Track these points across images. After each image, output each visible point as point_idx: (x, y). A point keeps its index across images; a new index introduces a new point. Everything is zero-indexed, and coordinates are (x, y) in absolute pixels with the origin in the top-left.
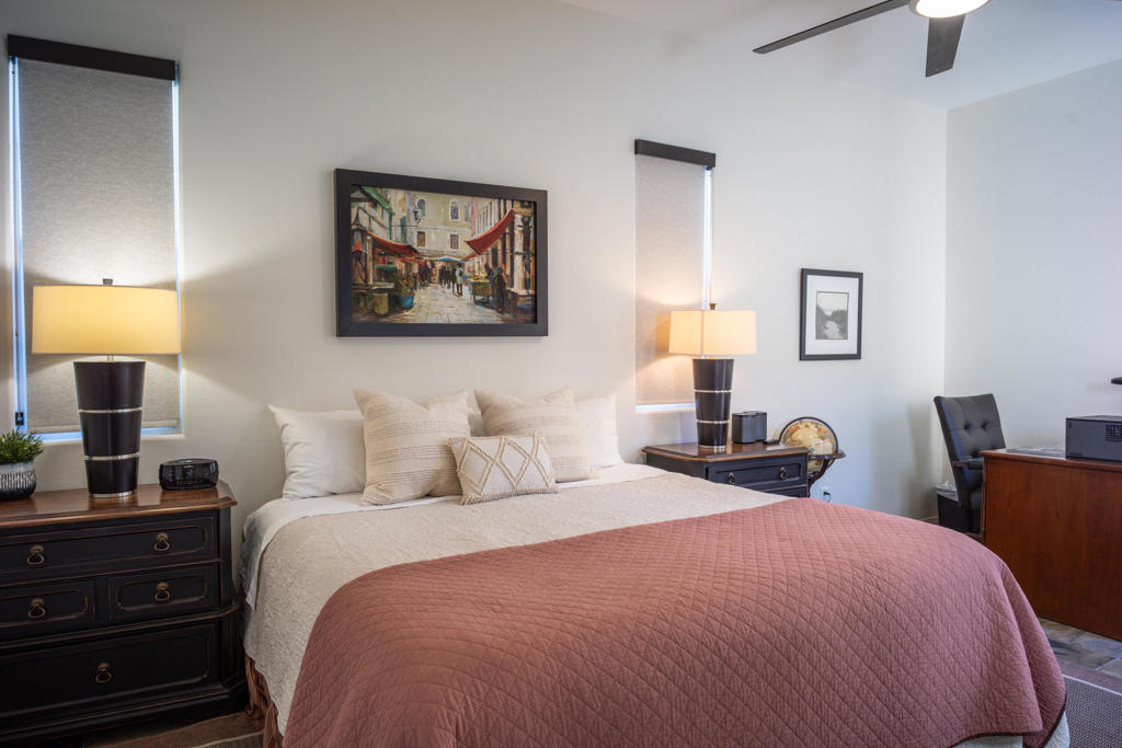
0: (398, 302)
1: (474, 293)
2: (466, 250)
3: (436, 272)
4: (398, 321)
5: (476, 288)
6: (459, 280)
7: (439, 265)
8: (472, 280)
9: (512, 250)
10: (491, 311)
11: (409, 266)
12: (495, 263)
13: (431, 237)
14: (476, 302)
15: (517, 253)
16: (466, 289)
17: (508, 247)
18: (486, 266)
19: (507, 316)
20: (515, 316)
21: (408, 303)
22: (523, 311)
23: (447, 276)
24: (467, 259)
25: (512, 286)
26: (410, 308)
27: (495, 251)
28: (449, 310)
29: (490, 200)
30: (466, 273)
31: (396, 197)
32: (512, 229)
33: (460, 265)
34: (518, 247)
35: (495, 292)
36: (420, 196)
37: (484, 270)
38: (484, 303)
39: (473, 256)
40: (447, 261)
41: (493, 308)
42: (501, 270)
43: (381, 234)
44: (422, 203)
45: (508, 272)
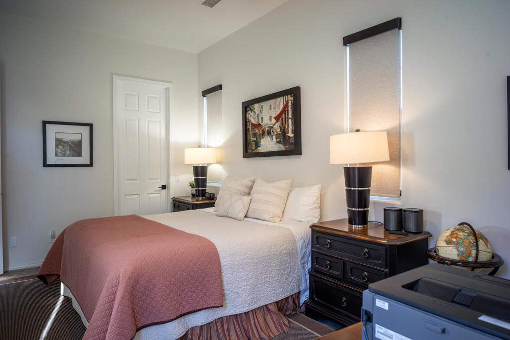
0: (257, 145)
1: (276, 139)
2: (274, 121)
3: (266, 132)
4: (257, 152)
5: (277, 136)
6: (272, 133)
7: (267, 129)
8: (276, 133)
9: (288, 117)
10: (281, 145)
11: (259, 131)
12: (282, 124)
13: (265, 119)
14: (277, 142)
15: (290, 118)
16: (274, 137)
17: (286, 116)
18: (280, 126)
19: (287, 147)
20: (289, 146)
21: (259, 145)
22: (292, 144)
23: (269, 133)
24: (274, 125)
25: (288, 133)
26: (259, 147)
27: (282, 119)
28: (269, 146)
29: (280, 98)
30: (274, 131)
31: (256, 106)
32: (288, 109)
33: (272, 128)
34: (290, 116)
35: (283, 137)
36: (262, 104)
37: (279, 128)
38: (279, 142)
39: (276, 123)
40: (269, 127)
41: (282, 144)
42: (285, 127)
43: (253, 121)
44: (262, 106)
45: (287, 127)
